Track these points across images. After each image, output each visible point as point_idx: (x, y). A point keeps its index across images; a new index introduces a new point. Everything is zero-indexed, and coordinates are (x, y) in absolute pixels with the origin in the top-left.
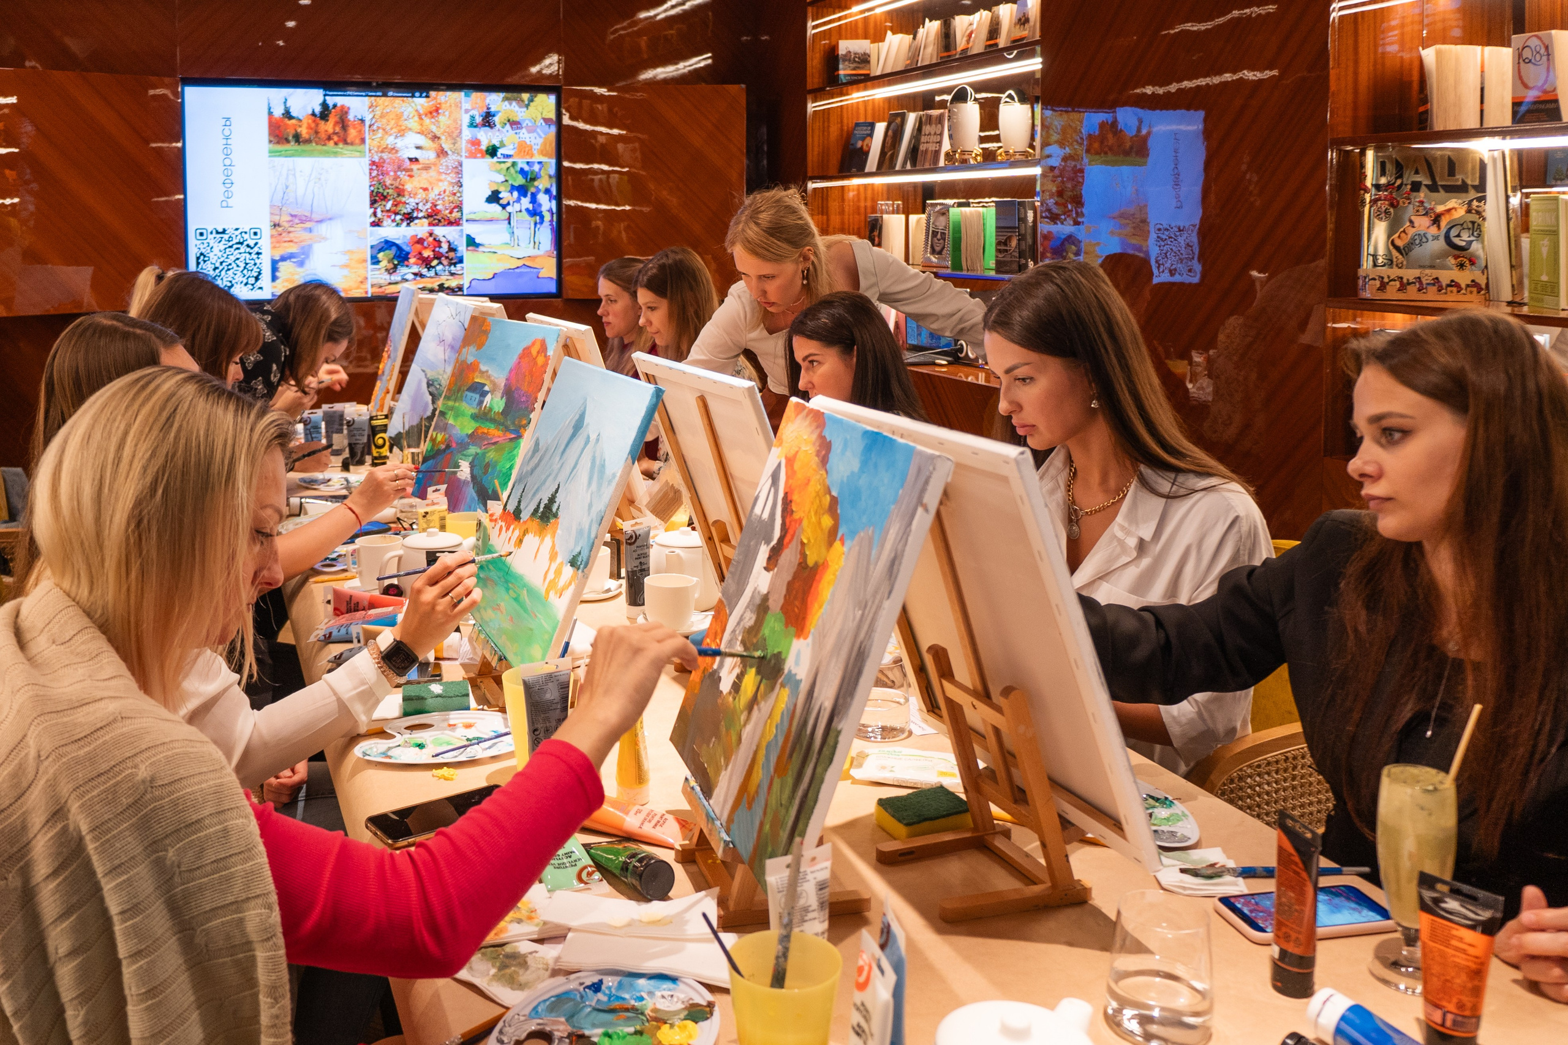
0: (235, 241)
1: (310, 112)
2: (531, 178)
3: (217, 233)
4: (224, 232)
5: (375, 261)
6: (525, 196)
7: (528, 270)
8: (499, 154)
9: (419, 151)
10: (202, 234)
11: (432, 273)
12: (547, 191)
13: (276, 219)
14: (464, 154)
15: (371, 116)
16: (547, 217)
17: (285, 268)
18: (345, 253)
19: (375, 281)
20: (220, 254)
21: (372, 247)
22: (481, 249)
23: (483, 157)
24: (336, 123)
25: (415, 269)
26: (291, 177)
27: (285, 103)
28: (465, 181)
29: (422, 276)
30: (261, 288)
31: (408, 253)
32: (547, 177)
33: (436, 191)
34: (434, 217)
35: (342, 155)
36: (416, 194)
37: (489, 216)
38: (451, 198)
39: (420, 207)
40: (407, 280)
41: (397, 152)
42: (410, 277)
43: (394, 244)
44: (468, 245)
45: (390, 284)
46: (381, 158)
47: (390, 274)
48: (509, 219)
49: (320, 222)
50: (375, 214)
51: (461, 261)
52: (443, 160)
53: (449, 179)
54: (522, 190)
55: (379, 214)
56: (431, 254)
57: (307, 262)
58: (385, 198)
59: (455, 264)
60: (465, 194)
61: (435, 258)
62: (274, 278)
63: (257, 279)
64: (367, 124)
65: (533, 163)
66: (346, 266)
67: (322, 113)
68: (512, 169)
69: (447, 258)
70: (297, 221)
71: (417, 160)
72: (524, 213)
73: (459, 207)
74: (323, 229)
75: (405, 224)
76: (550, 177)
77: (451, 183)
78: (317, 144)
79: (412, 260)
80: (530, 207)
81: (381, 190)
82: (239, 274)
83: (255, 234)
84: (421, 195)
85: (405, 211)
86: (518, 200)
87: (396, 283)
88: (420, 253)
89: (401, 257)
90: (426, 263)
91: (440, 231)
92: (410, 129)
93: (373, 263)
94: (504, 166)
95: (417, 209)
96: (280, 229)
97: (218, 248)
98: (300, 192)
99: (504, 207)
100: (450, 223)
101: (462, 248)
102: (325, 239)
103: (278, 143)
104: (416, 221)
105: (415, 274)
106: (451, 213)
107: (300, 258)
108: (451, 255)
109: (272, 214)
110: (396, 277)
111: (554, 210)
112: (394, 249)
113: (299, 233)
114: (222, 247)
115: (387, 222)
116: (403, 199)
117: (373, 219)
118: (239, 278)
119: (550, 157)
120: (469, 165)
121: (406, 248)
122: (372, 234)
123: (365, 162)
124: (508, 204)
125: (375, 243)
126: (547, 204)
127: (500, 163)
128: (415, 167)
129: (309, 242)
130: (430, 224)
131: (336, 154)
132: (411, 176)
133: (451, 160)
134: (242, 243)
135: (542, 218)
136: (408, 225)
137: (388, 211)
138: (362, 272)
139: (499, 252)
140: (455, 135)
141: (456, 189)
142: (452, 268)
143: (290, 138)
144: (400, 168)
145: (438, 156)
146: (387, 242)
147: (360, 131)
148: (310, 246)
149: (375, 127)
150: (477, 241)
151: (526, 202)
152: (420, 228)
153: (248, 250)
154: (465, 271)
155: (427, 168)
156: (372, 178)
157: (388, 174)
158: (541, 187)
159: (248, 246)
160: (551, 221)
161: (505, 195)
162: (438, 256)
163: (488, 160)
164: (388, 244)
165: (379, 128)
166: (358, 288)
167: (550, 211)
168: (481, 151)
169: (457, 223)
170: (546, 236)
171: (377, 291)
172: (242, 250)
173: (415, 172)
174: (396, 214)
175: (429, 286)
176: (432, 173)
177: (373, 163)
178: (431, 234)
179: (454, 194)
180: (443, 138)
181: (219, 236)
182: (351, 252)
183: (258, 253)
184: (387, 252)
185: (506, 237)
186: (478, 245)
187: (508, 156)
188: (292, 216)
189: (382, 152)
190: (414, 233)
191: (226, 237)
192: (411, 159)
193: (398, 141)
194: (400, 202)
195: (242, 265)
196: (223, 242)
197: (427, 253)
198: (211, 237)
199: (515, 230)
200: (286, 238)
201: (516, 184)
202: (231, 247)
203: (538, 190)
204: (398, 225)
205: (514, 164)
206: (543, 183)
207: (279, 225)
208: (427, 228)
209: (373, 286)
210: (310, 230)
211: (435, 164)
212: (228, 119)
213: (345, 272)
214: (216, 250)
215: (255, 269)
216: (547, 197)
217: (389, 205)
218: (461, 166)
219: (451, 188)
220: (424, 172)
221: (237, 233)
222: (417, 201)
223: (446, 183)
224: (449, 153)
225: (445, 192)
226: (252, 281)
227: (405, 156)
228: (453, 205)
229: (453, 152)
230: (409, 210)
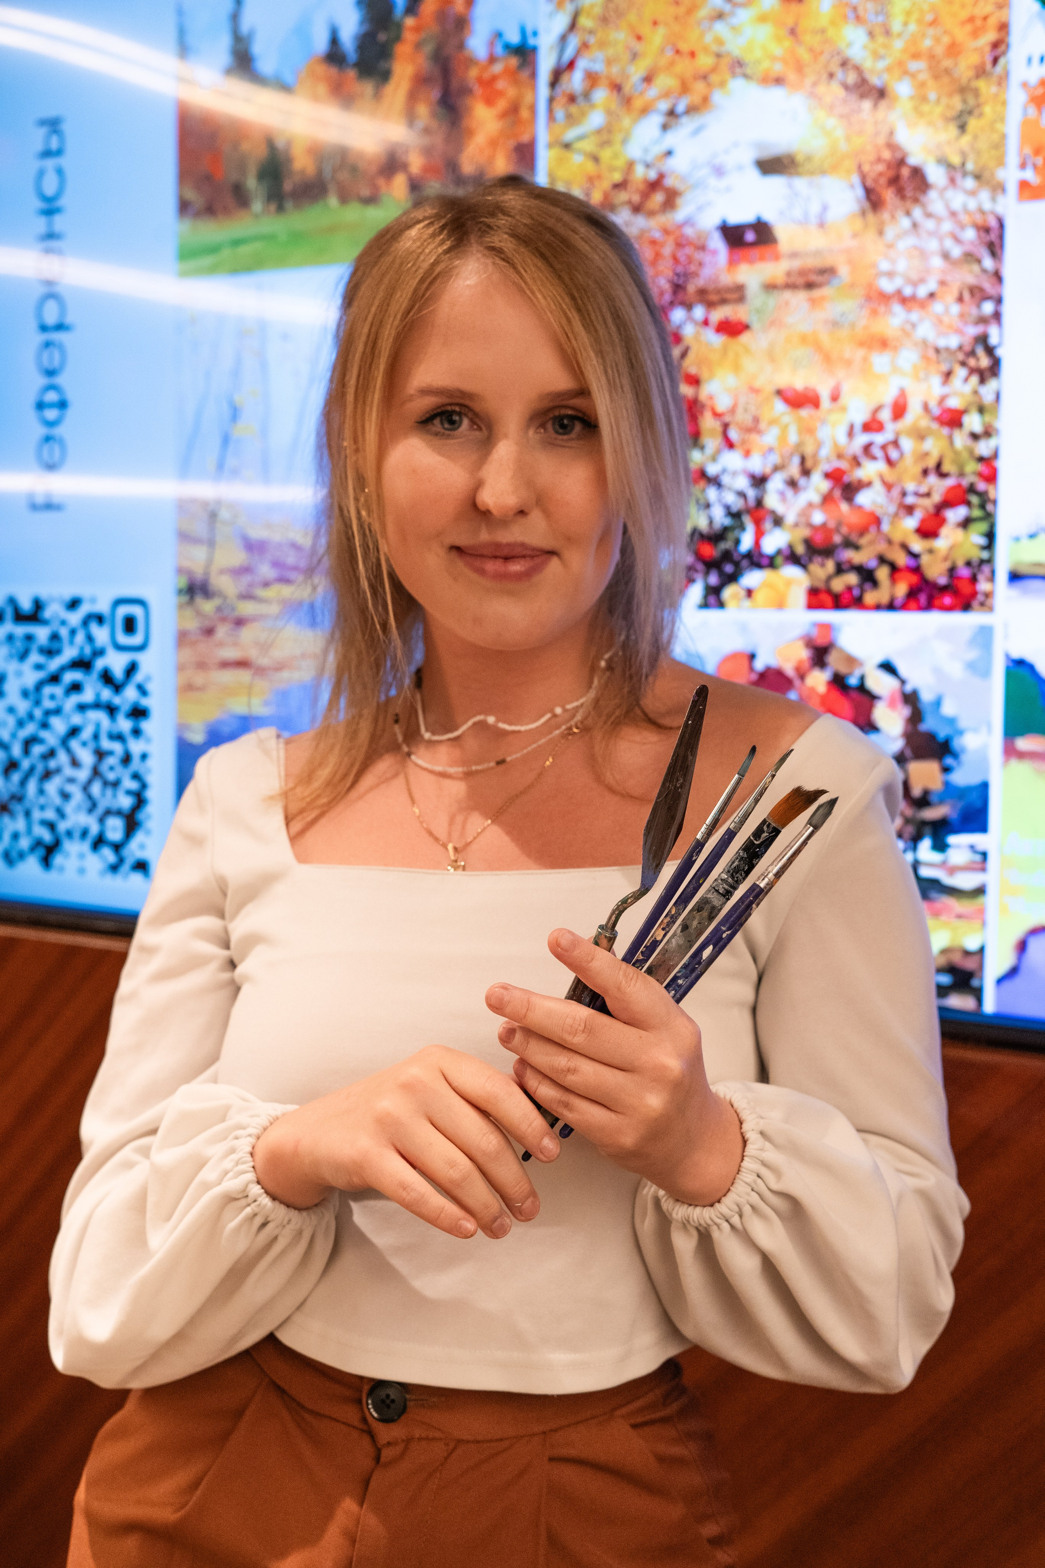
0: (69, 654)
1: (321, 44)
3: (20, 617)
4: (35, 613)
9: (776, 183)
13: (196, 560)
14: (1014, 178)
15: (561, 22)
20: (23, 707)
24: (420, 81)
26: (248, 365)
27: (235, 18)
28: (1014, 340)
30: (142, 866)
33: (857, 409)
34: (842, 554)
36: (754, 427)
38: (933, 447)
39: (772, 501)
41: (671, 199)
44: (1015, 726)
51: (974, 814)
52: (899, 228)
53: (926, 330)
59: (938, 833)
60: (1005, 422)
63: (132, 824)
64: (546, 64)
67: (366, 41)
71: (765, 235)
73: (977, 497)
77: (933, 355)
78: (344, 199)
82: (75, 791)
83: (131, 626)
84: (783, 428)
85: (702, 523)
91: (867, 637)
92: (738, 66)
95: (760, 514)
96: (208, 606)
100: (926, 592)
101: (982, 738)
103: (210, 210)
104: (752, 578)
106: (928, 531)
108: (925, 774)
109: (185, 537)
113: (275, 629)
114: (31, 678)
118: (74, 811)
128: (754, 276)
129: (305, 672)
130: (817, 598)
132: (733, 330)
133: (945, 217)
134: (82, 664)
140: (964, 67)
141: (963, 389)
142: (925, 849)
143: (252, 183)
145: (874, 202)
147: (513, 110)
149: (576, 81)
152: (769, 618)
153: (106, 694)
154: (991, 878)
155: (813, 279)
159: (107, 677)
165: (592, 79)
169: (959, 590)
172: (88, 696)
173: (756, 306)
176: (841, 303)
178: (821, 653)
179: (955, 421)
180: (903, 89)
181: (21, 630)
183: (139, 713)
188: (254, 547)
190: (737, 644)
191: (42, 634)
192: (735, 236)
193: (677, 138)
195: (86, 757)
196: (35, 657)
200: (230, 644)
202: (55, 679)
207: (206, 590)
208: (804, 620)
211: (853, 254)
212: (53, 125)
215: (130, 784)
218: (995, 248)
219: (934, 388)
220: (799, 299)
221: (75, 618)
222: (757, 465)
223: (908, 357)
224: (935, 174)
225: (899, 410)
226: (115, 829)
227: (709, 221)
228: (939, 487)
229: (955, 172)
230: (720, 517)
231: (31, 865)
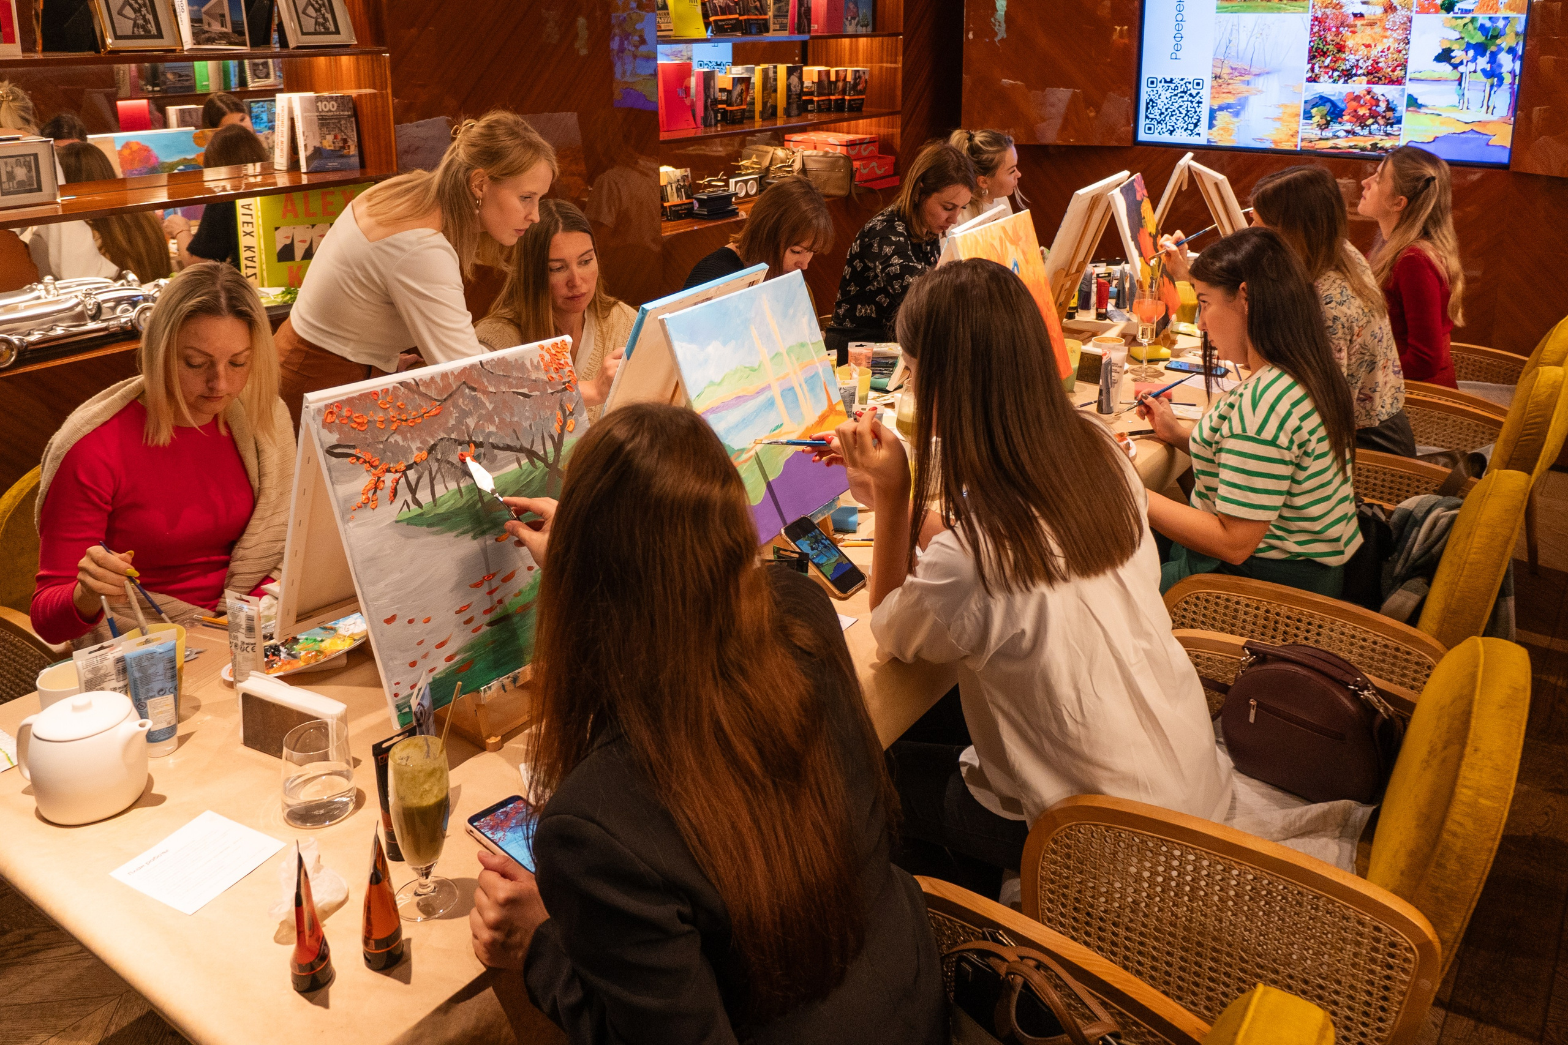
0: (1180, 90)
2: (1491, 35)
3: (1166, 82)
4: (1171, 81)
5: (1308, 116)
6: (1483, 55)
7: (1477, 136)
8: (1456, 9)
9: (1365, 6)
10: (1152, 83)
11: (1366, 132)
12: (1511, 50)
13: (1218, 71)
14: (1414, 9)
16: (1508, 79)
17: (1222, 117)
18: (1279, 106)
19: (1306, 136)
20: (1166, 101)
21: (1306, 102)
22: (1423, 110)
23: (1437, 12)
25: (1348, 127)
26: (1234, 32)
28: (1413, 38)
29: (1354, 134)
30: (1199, 134)
31: (1343, 110)
32: (1513, 35)
33: (1380, 48)
34: (1374, 74)
35: (1285, 11)
36: (1357, 50)
37: (1436, 76)
38: (1395, 56)
39: (1360, 64)
40: (1338, 137)
41: (1341, 7)
42: (1342, 134)
43: (1329, 100)
44: (1408, 106)
45: (1321, 139)
46: (1324, 13)
47: (1322, 130)
48: (1460, 81)
49: (1258, 75)
50: (1312, 70)
51: (1399, 121)
52: (1391, 16)
53: (1395, 35)
54: (1480, 49)
55: (1317, 70)
56: (1367, 113)
57: (1242, 113)
58: (1324, 54)
59: (1392, 125)
60: (1410, 52)
61: (1371, 116)
62: (1211, 126)
63: (1196, 125)
65: (1497, 19)
66: (1279, 119)
68: (1470, 25)
69: (1384, 117)
70: (1236, 74)
71: (1362, 15)
72: (1480, 74)
73: (1404, 65)
74: (1260, 83)
75: (1342, 80)
76: (1517, 34)
77: (1396, 40)
79: (1346, 118)
80: (1488, 67)
81: (1321, 46)
82: (1180, 119)
83: (1198, 84)
84: (1363, 51)
85: (1344, 68)
86: (1474, 60)
87: (1327, 139)
88: (1356, 111)
89: (1335, 113)
90: (1361, 121)
91: (1379, 90)
93: (1305, 118)
94: (1461, 22)
95: (1357, 66)
96: (1220, 81)
97: (1165, 95)
98: (1242, 46)
99: (1455, 67)
100: (1392, 82)
101: (1401, 108)
102: (1261, 92)
104: (1355, 78)
105: (1348, 132)
106: (1393, 71)
107: (1236, 109)
108: (1389, 114)
109: (1214, 66)
110: (1327, 133)
111: (1517, 72)
112: (1328, 105)
113: (1237, 85)
114: (1169, 95)
115: (1324, 78)
116: (1343, 56)
117: (1310, 74)
118: (1180, 123)
119: (1519, 12)
120: (1419, 20)
121: (1342, 105)
122: (1307, 89)
123: (1309, 17)
124: (1461, 63)
125: (1309, 98)
126: (1508, 64)
127: (1457, 18)
128: (1359, 23)
129: (1245, 94)
130: (1369, 82)
131: (1279, 10)
132: (1354, 32)
133: (1400, 15)
134: (1185, 92)
135: (1501, 80)
136: (1346, 82)
137: (1327, 67)
138: (1294, 126)
139: (1444, 115)
141: (1402, 46)
142: (1389, 127)
144: (1342, 24)
145: (1386, 11)
146: (1321, 98)
148: (1246, 98)
150: (1420, 102)
151: (1483, 62)
152: (1359, 86)
153: (1190, 99)
154: (1402, 133)
155: (1372, 24)
156: (1312, 34)
157: (1329, 30)
158: (1505, 46)
159: (1191, 95)
160: (1512, 84)
161: (1458, 54)
162: (1374, 115)
163: (1443, 15)
164: (1323, 100)
166: (1288, 141)
167: (1512, 72)
168: (1435, 6)
169: (1399, 82)
170: (1502, 100)
171: (1305, 144)
172: (1185, 99)
173: (1359, 28)
174: (1334, 70)
175: (1361, 144)
176: (1377, 29)
177: (1316, 19)
178: (1369, 92)
179: (1400, 51)
181: (1166, 84)
182: (1286, 106)
183: (1199, 102)
184: (1321, 107)
185: (1455, 99)
186: (1420, 106)
187: (1468, 11)
188: (1232, 68)
189: (1326, 7)
190: (1351, 90)
191: (1173, 86)
192: (1355, 15)
194: (1340, 58)
195: (1184, 112)
196: (1170, 90)
197: (1361, 112)
198: (1160, 85)
199: (1466, 92)
200: (1225, 88)
201: (1473, 42)
202: (1176, 95)
203: (1500, 49)
204: (1334, 82)
205: (1473, 20)
206: (1505, 42)
207: (1220, 77)
208: (1365, 86)
209: (1302, 140)
210: (1248, 83)
211: (1381, 20)
213: (1278, 125)
214: (1163, 97)
215: (1195, 117)
216: (1510, 57)
217: (1328, 61)
218: (1410, 22)
219: (1396, 45)
220: (1369, 28)
221: (1182, 83)
222: (1357, 57)
223: (1391, 40)
224: (1399, 7)
225: (1389, 49)
226: (1191, 127)
227: (1350, 12)
228: (1396, 63)
229: (1403, 8)
230: (1348, 67)
231: (1167, 134)
